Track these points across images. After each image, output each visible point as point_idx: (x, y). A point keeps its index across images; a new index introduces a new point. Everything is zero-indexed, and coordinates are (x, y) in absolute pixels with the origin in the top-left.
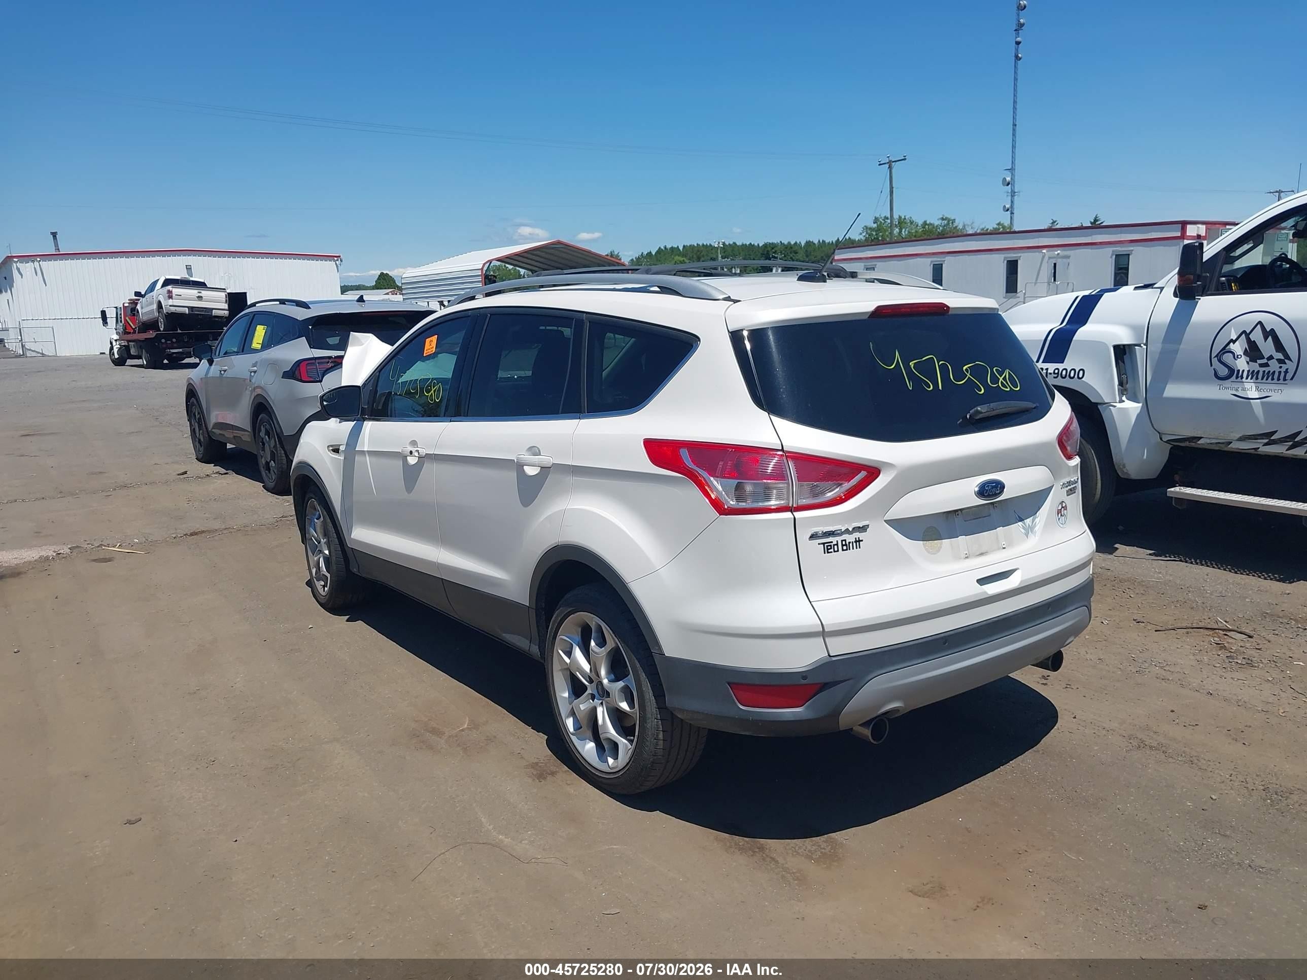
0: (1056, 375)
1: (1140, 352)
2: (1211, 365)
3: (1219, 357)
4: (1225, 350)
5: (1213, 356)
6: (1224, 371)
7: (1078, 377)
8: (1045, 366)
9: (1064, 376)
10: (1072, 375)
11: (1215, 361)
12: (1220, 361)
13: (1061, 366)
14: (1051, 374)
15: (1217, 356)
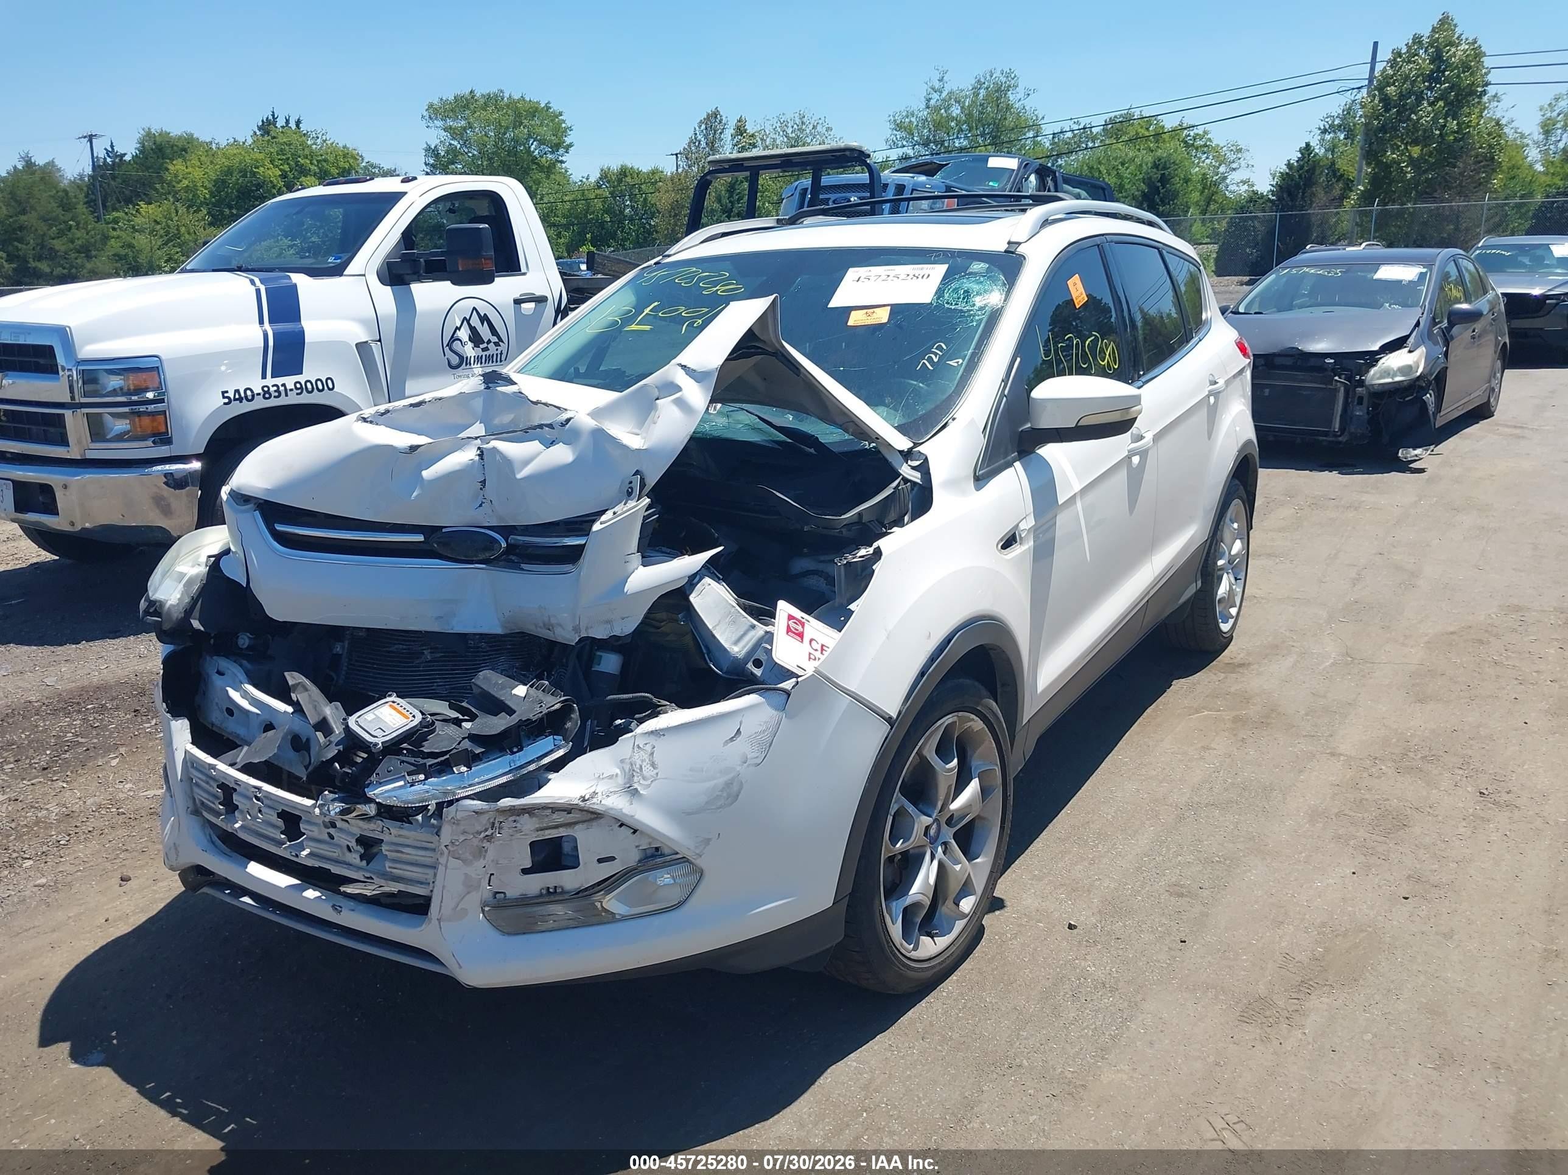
0: (299, 391)
1: (375, 348)
2: (445, 355)
3: (449, 345)
4: (454, 339)
5: (445, 345)
6: (455, 360)
7: (329, 389)
8: (279, 381)
9: (310, 390)
10: (320, 387)
11: (447, 349)
12: (451, 349)
13: (302, 378)
14: (291, 390)
15: (447, 345)
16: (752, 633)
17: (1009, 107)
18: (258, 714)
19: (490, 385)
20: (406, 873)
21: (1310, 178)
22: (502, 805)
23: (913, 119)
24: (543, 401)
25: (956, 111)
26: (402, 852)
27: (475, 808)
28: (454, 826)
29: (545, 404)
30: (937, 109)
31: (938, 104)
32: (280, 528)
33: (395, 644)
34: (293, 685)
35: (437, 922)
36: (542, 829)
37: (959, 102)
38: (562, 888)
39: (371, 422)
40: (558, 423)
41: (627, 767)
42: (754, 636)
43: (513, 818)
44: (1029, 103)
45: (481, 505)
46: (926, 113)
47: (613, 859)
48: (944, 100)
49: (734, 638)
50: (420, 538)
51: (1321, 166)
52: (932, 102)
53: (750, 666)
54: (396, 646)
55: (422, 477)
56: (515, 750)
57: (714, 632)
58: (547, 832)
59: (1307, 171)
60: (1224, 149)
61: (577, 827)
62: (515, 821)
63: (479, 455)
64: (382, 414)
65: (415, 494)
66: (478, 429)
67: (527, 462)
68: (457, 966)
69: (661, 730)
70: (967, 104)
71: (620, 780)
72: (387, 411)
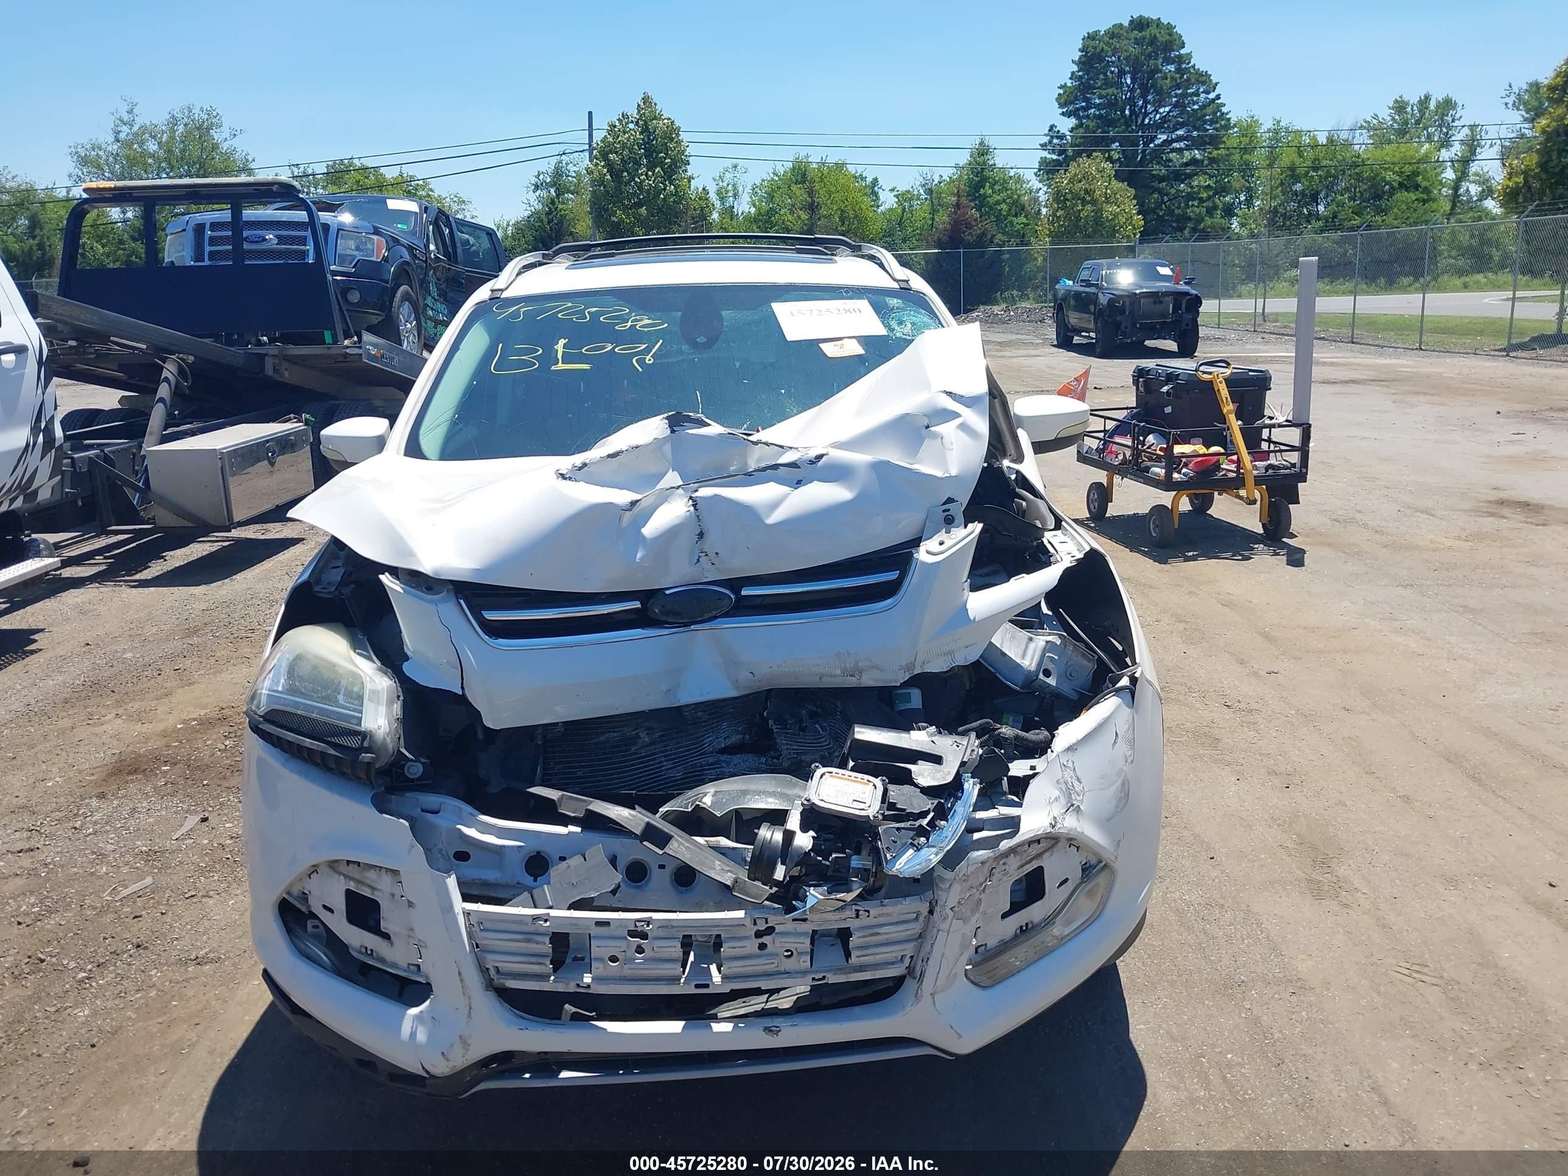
16: (1032, 645)
17: (215, 147)
18: (520, 847)
19: (675, 429)
20: (878, 957)
21: (559, 230)
22: (1003, 849)
23: (101, 153)
24: (763, 441)
25: (152, 147)
26: (878, 934)
27: (982, 859)
28: (964, 884)
29: (766, 444)
30: (128, 144)
31: (130, 137)
32: (491, 616)
33: (605, 733)
34: (559, 799)
35: (930, 997)
36: (1022, 866)
37: (154, 137)
38: (1032, 922)
39: (570, 478)
40: (805, 461)
41: (1063, 787)
42: (1036, 648)
43: (1001, 862)
44: (235, 143)
45: (698, 561)
46: (115, 147)
47: (1066, 880)
48: (136, 134)
49: (1021, 653)
50: (637, 605)
51: (569, 220)
52: (122, 136)
53: (1041, 676)
54: (607, 735)
55: (643, 536)
56: (960, 795)
57: (1003, 650)
58: (1025, 868)
59: (557, 224)
60: (447, 200)
61: (1045, 856)
62: (1004, 864)
63: (693, 505)
64: (580, 469)
65: (639, 556)
66: (672, 478)
67: (774, 506)
68: (956, 1036)
69: (1074, 744)
70: (164, 140)
71: (1063, 801)
72: (585, 465)
